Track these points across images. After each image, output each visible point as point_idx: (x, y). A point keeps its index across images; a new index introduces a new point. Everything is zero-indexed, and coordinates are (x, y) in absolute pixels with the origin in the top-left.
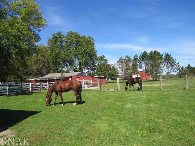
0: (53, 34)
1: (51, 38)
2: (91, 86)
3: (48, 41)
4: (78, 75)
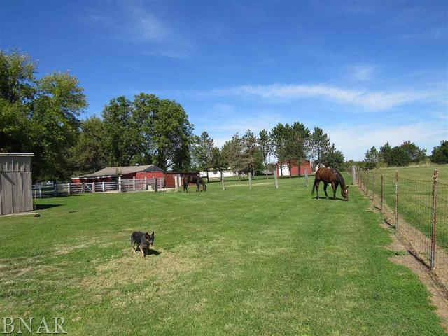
0: (111, 101)
1: (109, 106)
2: (163, 188)
3: (104, 111)
4: (147, 170)
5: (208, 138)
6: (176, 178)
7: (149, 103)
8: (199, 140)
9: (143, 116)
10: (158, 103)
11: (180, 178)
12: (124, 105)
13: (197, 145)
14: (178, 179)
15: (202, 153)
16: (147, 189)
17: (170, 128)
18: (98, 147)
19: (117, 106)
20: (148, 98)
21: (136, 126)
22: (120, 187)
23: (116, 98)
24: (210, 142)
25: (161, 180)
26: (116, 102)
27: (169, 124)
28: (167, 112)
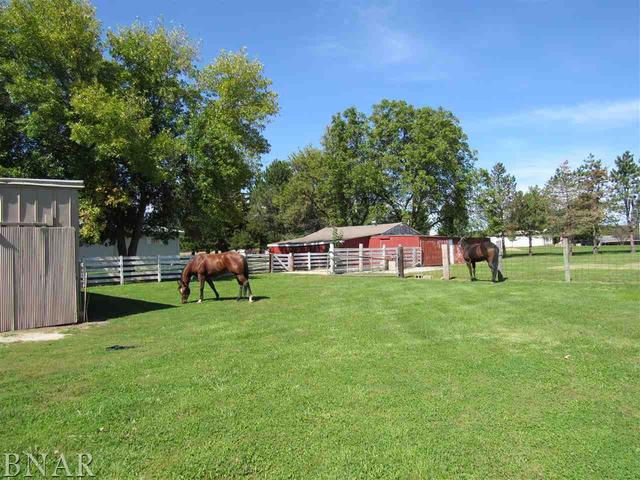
0: (334, 117)
1: (331, 126)
2: (419, 266)
3: (325, 137)
4: (391, 233)
5: (504, 175)
6: (444, 247)
7: (398, 114)
8: (488, 178)
9: (386, 139)
10: (412, 114)
11: (452, 247)
12: (354, 122)
13: (484, 188)
14: (448, 249)
15: (495, 202)
16: (387, 268)
17: (433, 156)
18: (314, 195)
19: (343, 125)
20: (395, 106)
21: (375, 157)
22: (332, 263)
23: (342, 113)
24: (509, 182)
25: (415, 252)
26: (343, 119)
27: (431, 149)
28: (427, 127)
